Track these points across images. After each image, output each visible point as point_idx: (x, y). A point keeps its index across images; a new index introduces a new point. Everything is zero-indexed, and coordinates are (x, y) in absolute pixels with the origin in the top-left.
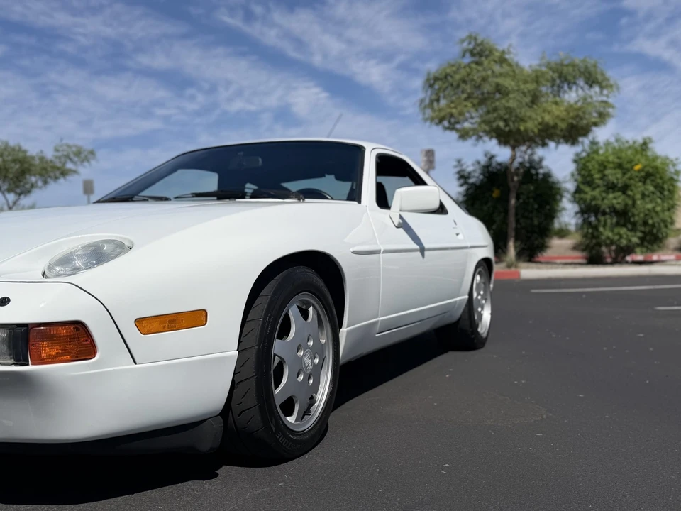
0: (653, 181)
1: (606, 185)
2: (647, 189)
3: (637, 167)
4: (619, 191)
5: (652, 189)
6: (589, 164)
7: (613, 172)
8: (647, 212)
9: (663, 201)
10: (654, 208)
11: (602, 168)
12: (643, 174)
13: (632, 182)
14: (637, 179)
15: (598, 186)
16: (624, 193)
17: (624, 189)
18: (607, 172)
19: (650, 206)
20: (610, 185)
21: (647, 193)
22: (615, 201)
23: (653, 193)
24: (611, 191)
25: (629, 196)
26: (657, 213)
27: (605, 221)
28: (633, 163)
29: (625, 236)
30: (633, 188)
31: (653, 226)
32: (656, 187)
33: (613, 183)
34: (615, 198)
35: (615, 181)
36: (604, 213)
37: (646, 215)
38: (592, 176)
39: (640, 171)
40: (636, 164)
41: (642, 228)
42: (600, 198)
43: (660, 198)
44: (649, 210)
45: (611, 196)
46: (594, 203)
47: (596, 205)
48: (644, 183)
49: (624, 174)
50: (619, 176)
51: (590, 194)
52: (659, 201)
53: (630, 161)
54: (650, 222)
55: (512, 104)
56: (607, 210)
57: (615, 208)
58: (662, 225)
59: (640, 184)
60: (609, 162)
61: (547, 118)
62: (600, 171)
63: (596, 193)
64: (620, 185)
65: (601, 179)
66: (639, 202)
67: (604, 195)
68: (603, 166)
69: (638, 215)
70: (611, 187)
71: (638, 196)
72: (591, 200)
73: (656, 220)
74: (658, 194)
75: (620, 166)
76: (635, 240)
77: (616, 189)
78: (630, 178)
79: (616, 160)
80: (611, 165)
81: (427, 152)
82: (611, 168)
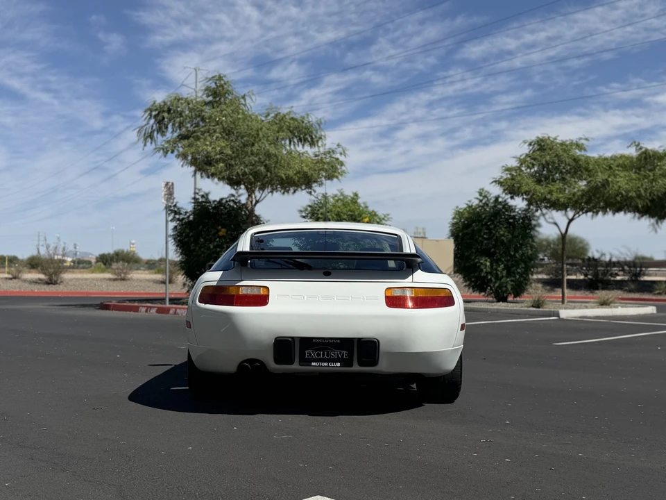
6: (327, 214)
11: (338, 219)
28: (363, 216)
40: (365, 217)
53: (360, 214)
60: (342, 213)
68: (339, 217)
75: (351, 218)
79: (349, 213)
80: (345, 217)
81: (167, 184)
82: (345, 219)
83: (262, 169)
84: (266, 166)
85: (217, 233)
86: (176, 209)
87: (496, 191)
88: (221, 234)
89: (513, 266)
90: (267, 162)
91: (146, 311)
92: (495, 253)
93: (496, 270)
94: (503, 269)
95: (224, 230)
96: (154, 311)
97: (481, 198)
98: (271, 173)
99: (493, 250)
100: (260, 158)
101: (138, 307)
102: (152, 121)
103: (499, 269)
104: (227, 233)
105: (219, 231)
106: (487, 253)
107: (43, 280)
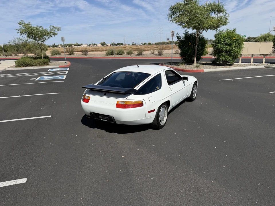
0: (237, 42)
1: (225, 44)
3: (234, 38)
4: (228, 45)
6: (220, 37)
9: (240, 48)
10: (237, 50)
15: (223, 44)
17: (230, 45)
18: (225, 40)
23: (237, 46)
25: (231, 47)
26: (238, 51)
27: (223, 54)
30: (233, 45)
32: (238, 44)
34: (227, 47)
36: (223, 52)
38: (221, 41)
39: (235, 40)
41: (233, 56)
44: (236, 51)
45: (226, 47)
46: (221, 49)
48: (235, 43)
49: (231, 40)
51: (219, 46)
53: (232, 37)
54: (236, 54)
55: (201, 19)
57: (227, 50)
58: (238, 55)
59: (235, 44)
60: (226, 37)
61: (212, 24)
63: (222, 46)
65: (224, 42)
67: (224, 46)
69: (233, 52)
70: (227, 44)
71: (234, 47)
75: (229, 38)
76: (231, 59)
78: (232, 42)
79: (229, 36)
81: (172, 31)
82: (227, 39)
85: (188, 44)
86: (179, 37)
88: (190, 44)
90: (199, 23)
98: (200, 26)
100: (197, 22)
102: (171, 12)
104: (191, 44)
107: (158, 54)
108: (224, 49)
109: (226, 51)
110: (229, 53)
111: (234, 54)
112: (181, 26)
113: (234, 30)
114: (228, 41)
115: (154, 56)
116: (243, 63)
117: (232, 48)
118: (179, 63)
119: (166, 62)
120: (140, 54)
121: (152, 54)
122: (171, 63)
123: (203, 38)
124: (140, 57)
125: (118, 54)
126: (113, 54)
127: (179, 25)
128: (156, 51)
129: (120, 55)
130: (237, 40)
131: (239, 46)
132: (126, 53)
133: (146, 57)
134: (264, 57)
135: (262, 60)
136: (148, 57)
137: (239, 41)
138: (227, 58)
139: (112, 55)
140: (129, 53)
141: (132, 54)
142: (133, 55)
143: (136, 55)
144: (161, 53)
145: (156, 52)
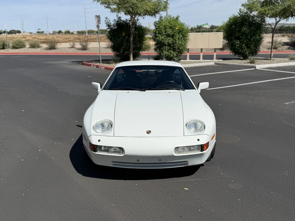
0: (181, 33)
1: (167, 35)
2: (180, 37)
3: (177, 28)
4: (171, 37)
5: (181, 36)
6: (160, 26)
7: (169, 30)
8: (179, 45)
9: (184, 41)
10: (182, 43)
11: (165, 28)
12: (179, 31)
13: (175, 34)
14: (177, 33)
15: (164, 35)
16: (172, 38)
17: (173, 36)
18: (166, 30)
19: (180, 43)
20: (168, 35)
21: (180, 38)
22: (169, 41)
23: (182, 38)
24: (168, 37)
25: (174, 39)
26: (182, 45)
27: (166, 48)
28: (176, 27)
29: (172, 53)
30: (176, 36)
31: (181, 50)
32: (182, 36)
33: (169, 34)
34: (169, 40)
35: (170, 33)
36: (165, 45)
37: (179, 46)
38: (162, 31)
39: (177, 30)
40: (177, 27)
41: (178, 51)
42: (164, 39)
43: (183, 40)
44: (180, 44)
45: (168, 39)
46: (162, 41)
47: (163, 42)
48: (179, 34)
49: (173, 31)
50: (171, 31)
51: (161, 38)
52: (183, 41)
53: (175, 26)
54: (180, 48)
56: (167, 44)
57: (169, 43)
58: (184, 49)
59: (178, 35)
60: (167, 26)
61: (148, 8)
62: (164, 29)
63: (163, 37)
64: (171, 35)
65: (165, 32)
66: (177, 41)
67: (166, 38)
68: (165, 27)
69: (177, 46)
70: (168, 36)
71: (177, 39)
72: (161, 40)
73: (182, 47)
74: (183, 38)
75: (171, 28)
76: (175, 55)
77: (170, 36)
78: (175, 33)
79: (170, 25)
80: (168, 27)
82: (168, 28)
83: (131, 9)
84: (132, 8)
85: (122, 35)
86: (109, 24)
87: (245, 10)
89: (249, 44)
90: (133, 6)
91: (93, 67)
92: (241, 39)
93: (242, 46)
94: (245, 45)
95: (124, 33)
96: (95, 66)
97: (240, 13)
98: (134, 10)
99: (241, 37)
100: (130, 5)
101: (91, 65)
103: (243, 45)
105: (122, 34)
106: (238, 38)
107: (81, 48)
108: (166, 42)
109: (169, 45)
110: (172, 46)
111: (179, 48)
112: (109, 10)
113: (177, 18)
114: (170, 31)
115: (76, 50)
116: (191, 59)
117: (176, 41)
118: (110, 60)
119: (93, 60)
120: (52, 48)
121: (71, 48)
122: (99, 60)
123: (141, 26)
124: (52, 52)
125: (14, 47)
126: (5, 47)
127: (106, 7)
128: (77, 43)
129: (17, 48)
130: (180, 31)
131: (184, 37)
132: (28, 46)
133: (62, 52)
134: (215, 52)
135: (213, 56)
136: (66, 52)
137: (183, 32)
138: (170, 53)
139: (3, 48)
140: (33, 46)
141: (38, 47)
142: (40, 49)
143: (46, 49)
144: (86, 46)
145: (78, 45)
